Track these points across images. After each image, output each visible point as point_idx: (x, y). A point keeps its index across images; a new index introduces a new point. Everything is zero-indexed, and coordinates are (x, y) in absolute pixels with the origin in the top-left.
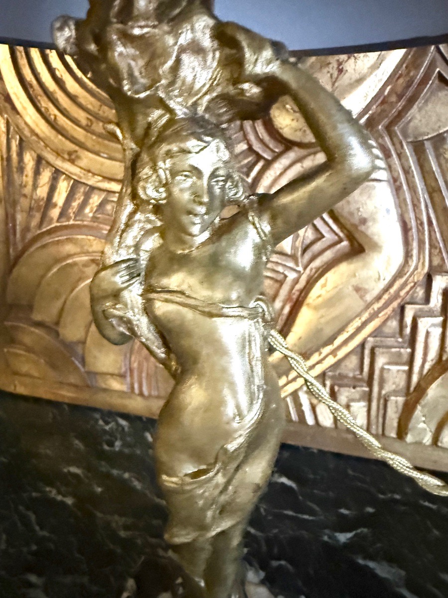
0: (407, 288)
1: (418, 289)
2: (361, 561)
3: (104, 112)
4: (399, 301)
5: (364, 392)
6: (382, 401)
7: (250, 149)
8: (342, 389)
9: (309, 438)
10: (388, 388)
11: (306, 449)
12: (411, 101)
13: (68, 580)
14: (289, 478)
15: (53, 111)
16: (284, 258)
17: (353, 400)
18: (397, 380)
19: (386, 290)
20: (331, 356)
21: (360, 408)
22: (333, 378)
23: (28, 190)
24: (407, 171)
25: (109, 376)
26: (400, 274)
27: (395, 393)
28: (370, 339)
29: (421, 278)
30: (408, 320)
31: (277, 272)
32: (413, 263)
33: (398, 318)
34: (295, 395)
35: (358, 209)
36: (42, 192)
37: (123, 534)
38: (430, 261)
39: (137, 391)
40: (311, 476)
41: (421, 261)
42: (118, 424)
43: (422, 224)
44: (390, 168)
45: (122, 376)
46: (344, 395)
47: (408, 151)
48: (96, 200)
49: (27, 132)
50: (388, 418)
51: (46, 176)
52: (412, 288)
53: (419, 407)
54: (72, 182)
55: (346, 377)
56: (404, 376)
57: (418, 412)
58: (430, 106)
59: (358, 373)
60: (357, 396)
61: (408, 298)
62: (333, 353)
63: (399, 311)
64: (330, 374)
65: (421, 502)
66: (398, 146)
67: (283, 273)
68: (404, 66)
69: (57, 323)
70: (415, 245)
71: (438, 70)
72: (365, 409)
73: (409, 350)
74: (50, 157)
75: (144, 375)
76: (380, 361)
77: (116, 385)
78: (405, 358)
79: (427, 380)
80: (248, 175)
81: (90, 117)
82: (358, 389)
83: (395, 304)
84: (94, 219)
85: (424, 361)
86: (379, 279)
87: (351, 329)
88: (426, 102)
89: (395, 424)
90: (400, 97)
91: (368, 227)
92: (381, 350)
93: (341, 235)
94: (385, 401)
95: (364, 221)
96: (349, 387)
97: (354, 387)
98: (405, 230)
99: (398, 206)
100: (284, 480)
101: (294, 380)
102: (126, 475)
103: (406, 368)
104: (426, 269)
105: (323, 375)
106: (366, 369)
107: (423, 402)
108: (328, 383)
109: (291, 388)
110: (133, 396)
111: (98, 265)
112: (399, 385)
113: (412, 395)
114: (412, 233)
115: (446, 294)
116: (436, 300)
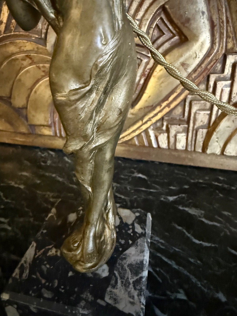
0: (212, 64)
1: (218, 64)
2: (181, 208)
4: (207, 71)
5: (185, 127)
6: (194, 132)
8: (172, 126)
9: (154, 156)
10: (198, 124)
11: (153, 162)
13: (21, 220)
14: (143, 174)
16: (140, 49)
17: (179, 132)
18: (203, 120)
19: (199, 65)
20: (167, 107)
21: (182, 138)
22: (167, 120)
25: (42, 127)
26: (208, 55)
27: (202, 127)
28: (190, 97)
29: (221, 56)
30: (212, 83)
32: (216, 47)
33: (206, 83)
34: (146, 131)
35: (185, 13)
38: (226, 46)
39: (58, 135)
40: (155, 174)
41: (221, 46)
42: (49, 154)
43: (223, 22)
45: (49, 126)
46: (174, 129)
50: (197, 141)
52: (215, 63)
53: (215, 133)
55: (176, 119)
56: (207, 117)
57: (214, 136)
59: (182, 117)
60: (181, 130)
61: (211, 71)
62: (168, 105)
63: (206, 78)
64: (166, 118)
65: (213, 183)
67: (140, 59)
69: (10, 97)
70: (217, 36)
72: (185, 137)
76: (194, 110)
77: (47, 132)
78: (208, 107)
79: (220, 118)
82: (181, 126)
83: (204, 74)
86: (196, 57)
89: (202, 145)
91: (191, 24)
92: (195, 102)
93: (174, 32)
94: (196, 132)
95: (188, 20)
96: (177, 125)
97: (179, 125)
98: (213, 26)
99: (209, 11)
100: (140, 175)
101: (146, 122)
102: (54, 175)
103: (209, 112)
104: (223, 52)
105: (162, 119)
106: (186, 114)
107: (217, 130)
108: (165, 124)
109: (144, 127)
110: (56, 138)
111: (31, 58)
112: (204, 122)
113: (212, 128)
114: (216, 28)
115: (234, 66)
116: (228, 70)
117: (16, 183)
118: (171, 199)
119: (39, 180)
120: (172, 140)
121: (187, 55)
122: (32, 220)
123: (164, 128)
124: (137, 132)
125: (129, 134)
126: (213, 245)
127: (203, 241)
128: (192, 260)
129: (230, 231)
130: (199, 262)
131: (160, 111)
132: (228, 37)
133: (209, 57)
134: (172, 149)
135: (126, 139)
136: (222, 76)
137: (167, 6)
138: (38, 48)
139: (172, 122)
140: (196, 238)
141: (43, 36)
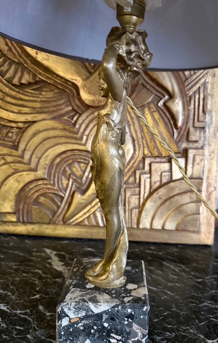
0: (136, 163)
1: (140, 164)
3: (10, 93)
4: (133, 168)
6: (130, 212)
7: (73, 109)
9: (101, 234)
10: (132, 205)
11: (101, 240)
12: (133, 92)
14: (91, 248)
16: (88, 153)
18: (135, 202)
24: (133, 118)
25: (7, 214)
26: (132, 158)
27: (135, 208)
29: (141, 159)
30: (138, 176)
31: (86, 160)
32: (137, 153)
33: (134, 176)
34: (94, 213)
38: (144, 153)
39: (21, 220)
41: (140, 152)
43: (139, 138)
45: (14, 213)
48: (4, 131)
50: (132, 219)
52: (138, 163)
53: (143, 212)
56: (137, 200)
57: (143, 214)
58: (139, 95)
61: (136, 168)
63: (134, 173)
65: (146, 251)
67: (88, 160)
70: (137, 146)
71: (141, 82)
73: (138, 189)
75: (25, 211)
76: (128, 195)
77: (11, 218)
78: (137, 192)
79: (146, 200)
80: (72, 119)
81: (4, 95)
83: (132, 170)
84: (4, 140)
85: (145, 193)
88: (139, 93)
89: (136, 221)
92: (128, 189)
98: (133, 141)
99: (131, 132)
100: (90, 249)
101: (94, 206)
103: (138, 197)
104: (142, 156)
107: (144, 209)
109: (93, 210)
110: (20, 224)
111: (5, 159)
112: (136, 204)
113: (141, 208)
114: (136, 142)
115: (150, 165)
116: (147, 168)
124: (87, 215)
125: (81, 216)
132: (144, 147)
133: (134, 159)
135: (79, 220)
136: (143, 171)
138: (11, 152)
141: (16, 144)
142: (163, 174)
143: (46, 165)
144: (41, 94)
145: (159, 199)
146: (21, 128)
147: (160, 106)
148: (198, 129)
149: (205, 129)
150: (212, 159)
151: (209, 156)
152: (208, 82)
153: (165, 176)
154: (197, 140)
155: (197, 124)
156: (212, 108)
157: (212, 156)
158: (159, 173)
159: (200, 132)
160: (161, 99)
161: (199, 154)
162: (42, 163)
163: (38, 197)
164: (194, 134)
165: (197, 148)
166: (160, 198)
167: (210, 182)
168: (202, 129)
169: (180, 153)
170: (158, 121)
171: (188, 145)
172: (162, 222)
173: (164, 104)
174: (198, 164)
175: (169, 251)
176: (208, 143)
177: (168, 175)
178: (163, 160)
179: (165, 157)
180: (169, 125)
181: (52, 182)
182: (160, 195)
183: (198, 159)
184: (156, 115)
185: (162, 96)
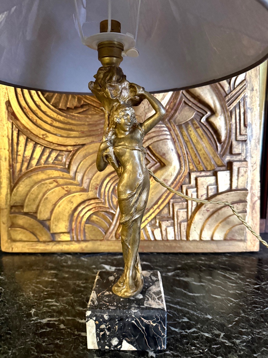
0: (182, 178)
1: (186, 179)
2: (178, 278)
3: (58, 118)
4: (180, 183)
5: (172, 222)
6: (179, 225)
8: (163, 222)
9: (152, 248)
10: (180, 219)
11: (152, 253)
12: (176, 111)
14: (146, 261)
15: (35, 118)
17: (168, 227)
18: (183, 216)
19: (175, 180)
20: (157, 209)
21: (170, 230)
22: (159, 219)
23: (21, 153)
24: (177, 136)
25: (62, 234)
26: (179, 173)
27: (184, 221)
28: (172, 200)
29: (187, 174)
30: (184, 191)
32: (183, 168)
33: (181, 190)
34: (145, 228)
35: (162, 150)
36: (28, 153)
37: (82, 285)
38: (189, 168)
39: (76, 239)
40: (155, 260)
41: (186, 168)
43: (185, 154)
44: (171, 135)
45: (68, 233)
46: (164, 225)
47: (177, 128)
48: (54, 155)
49: (22, 127)
50: (182, 232)
51: (31, 145)
52: (184, 178)
53: (192, 224)
54: (43, 147)
55: (164, 217)
56: (186, 213)
57: (192, 227)
58: (182, 112)
59: (168, 215)
60: (169, 225)
61: (183, 182)
62: (158, 208)
63: (180, 188)
66: (173, 127)
68: (172, 99)
69: (36, 212)
70: (183, 162)
71: (183, 100)
72: (173, 230)
73: (186, 203)
74: (33, 138)
75: (79, 230)
76: (176, 209)
77: (65, 238)
78: (185, 206)
79: (194, 213)
81: (52, 120)
82: (169, 221)
83: (179, 185)
84: (53, 163)
85: (192, 206)
86: (172, 175)
87: (164, 197)
88: (181, 111)
89: (185, 234)
90: (172, 109)
91: (166, 156)
92: (176, 204)
93: (156, 161)
95: (164, 154)
96: (166, 221)
97: (168, 221)
98: (179, 157)
99: (176, 148)
101: (144, 221)
102: (77, 270)
103: (186, 210)
104: (188, 171)
105: (155, 218)
106: (171, 213)
107: (193, 222)
108: (158, 221)
111: (57, 182)
112: (184, 218)
113: (189, 221)
114: (181, 158)
115: (196, 179)
116: (193, 182)
117: (49, 278)
118: (170, 274)
119: (67, 274)
120: (164, 233)
121: (166, 174)
122: (72, 298)
123: (157, 224)
126: (201, 295)
127: (195, 293)
128: (189, 303)
129: (212, 286)
130: (194, 304)
131: (153, 212)
132: (189, 162)
133: (180, 174)
134: (165, 240)
136: (190, 185)
137: (150, 147)
138: (63, 175)
139: (162, 219)
140: (190, 293)
141: (67, 166)
142: (210, 187)
143: (97, 185)
144: (87, 117)
145: (206, 211)
146: (71, 151)
147: (203, 123)
148: (240, 142)
149: (247, 142)
150: (255, 170)
151: (251, 167)
152: (247, 96)
153: (211, 189)
154: (240, 153)
155: (239, 138)
156: (252, 121)
157: (254, 168)
158: (206, 187)
159: (242, 145)
160: (203, 115)
161: (243, 166)
162: (94, 184)
163: (90, 216)
164: (237, 147)
165: (240, 161)
166: (208, 211)
167: (254, 192)
168: (244, 142)
169: (224, 166)
170: (202, 137)
171: (231, 158)
172: (210, 233)
173: (207, 120)
174: (242, 176)
175: (220, 260)
176: (250, 155)
177: (214, 188)
178: (208, 174)
179: (210, 171)
180: (212, 140)
181: (103, 201)
182: (208, 208)
183: (242, 170)
184: (200, 131)
185: (204, 113)
